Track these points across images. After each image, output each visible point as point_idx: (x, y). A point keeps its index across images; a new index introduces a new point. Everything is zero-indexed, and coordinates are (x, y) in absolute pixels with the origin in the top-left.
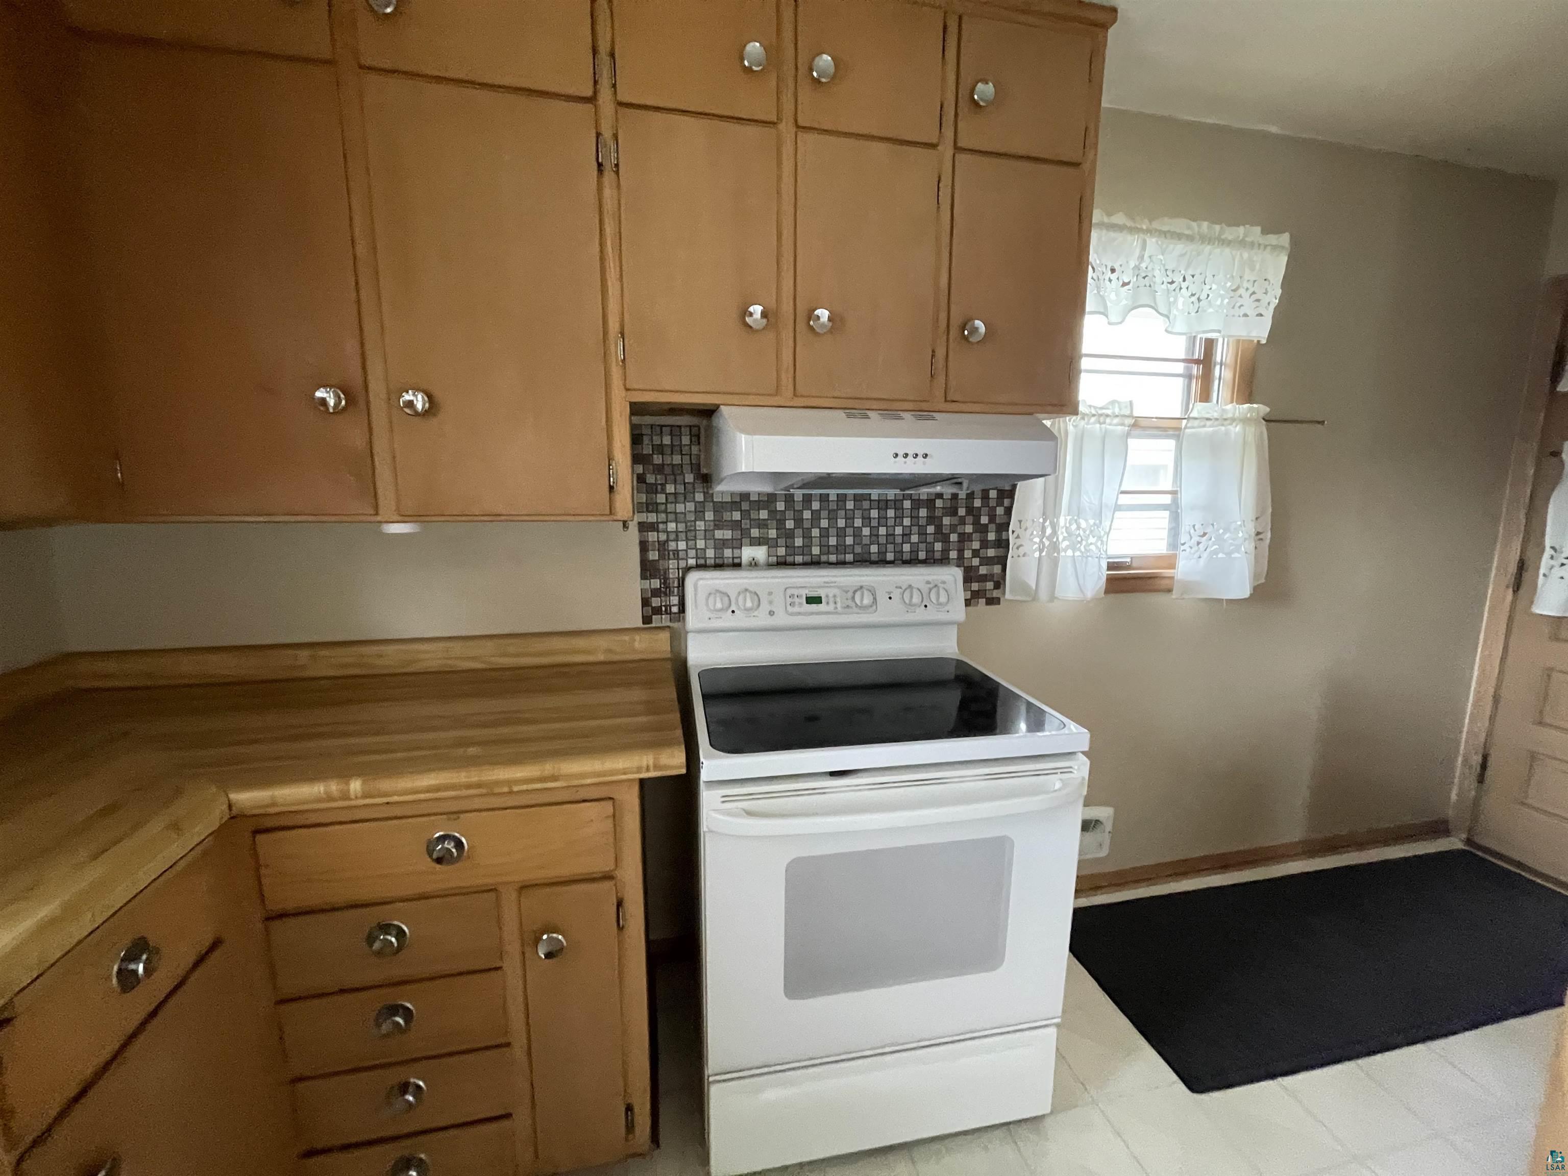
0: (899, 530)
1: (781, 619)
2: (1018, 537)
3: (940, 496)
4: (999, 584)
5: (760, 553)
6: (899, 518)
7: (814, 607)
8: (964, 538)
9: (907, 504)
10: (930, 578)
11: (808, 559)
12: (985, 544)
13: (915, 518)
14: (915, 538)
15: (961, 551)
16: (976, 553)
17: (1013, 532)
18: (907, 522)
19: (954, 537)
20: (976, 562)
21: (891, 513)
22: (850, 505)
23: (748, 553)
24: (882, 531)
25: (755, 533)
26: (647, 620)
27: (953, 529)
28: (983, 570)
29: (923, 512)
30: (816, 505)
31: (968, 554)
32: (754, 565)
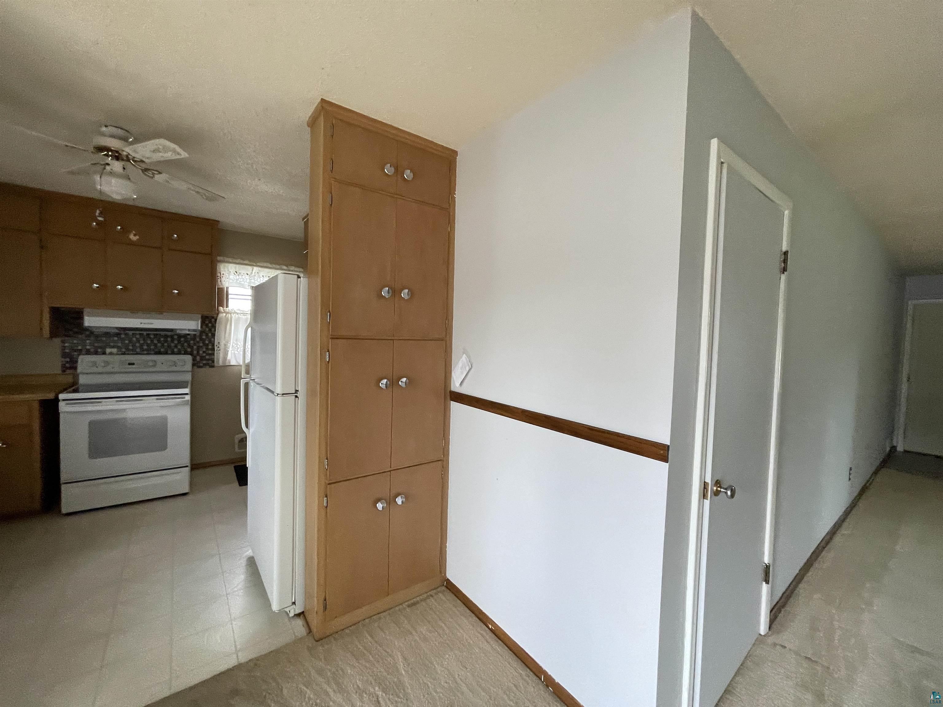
0: (173, 345)
1: (116, 370)
2: (218, 347)
3: (189, 334)
4: (213, 362)
5: (115, 350)
6: (172, 341)
7: (130, 366)
8: (199, 348)
9: (176, 337)
10: (178, 358)
11: (135, 353)
12: (207, 349)
13: (179, 341)
14: (179, 347)
15: (198, 352)
16: (204, 352)
17: (216, 346)
18: (176, 342)
19: (195, 347)
20: (204, 355)
21: (169, 339)
22: (152, 336)
23: (108, 350)
24: (166, 344)
25: (112, 344)
26: (64, 371)
27: (195, 344)
28: (207, 357)
29: (182, 339)
30: (138, 336)
31: (201, 352)
32: (111, 354)
